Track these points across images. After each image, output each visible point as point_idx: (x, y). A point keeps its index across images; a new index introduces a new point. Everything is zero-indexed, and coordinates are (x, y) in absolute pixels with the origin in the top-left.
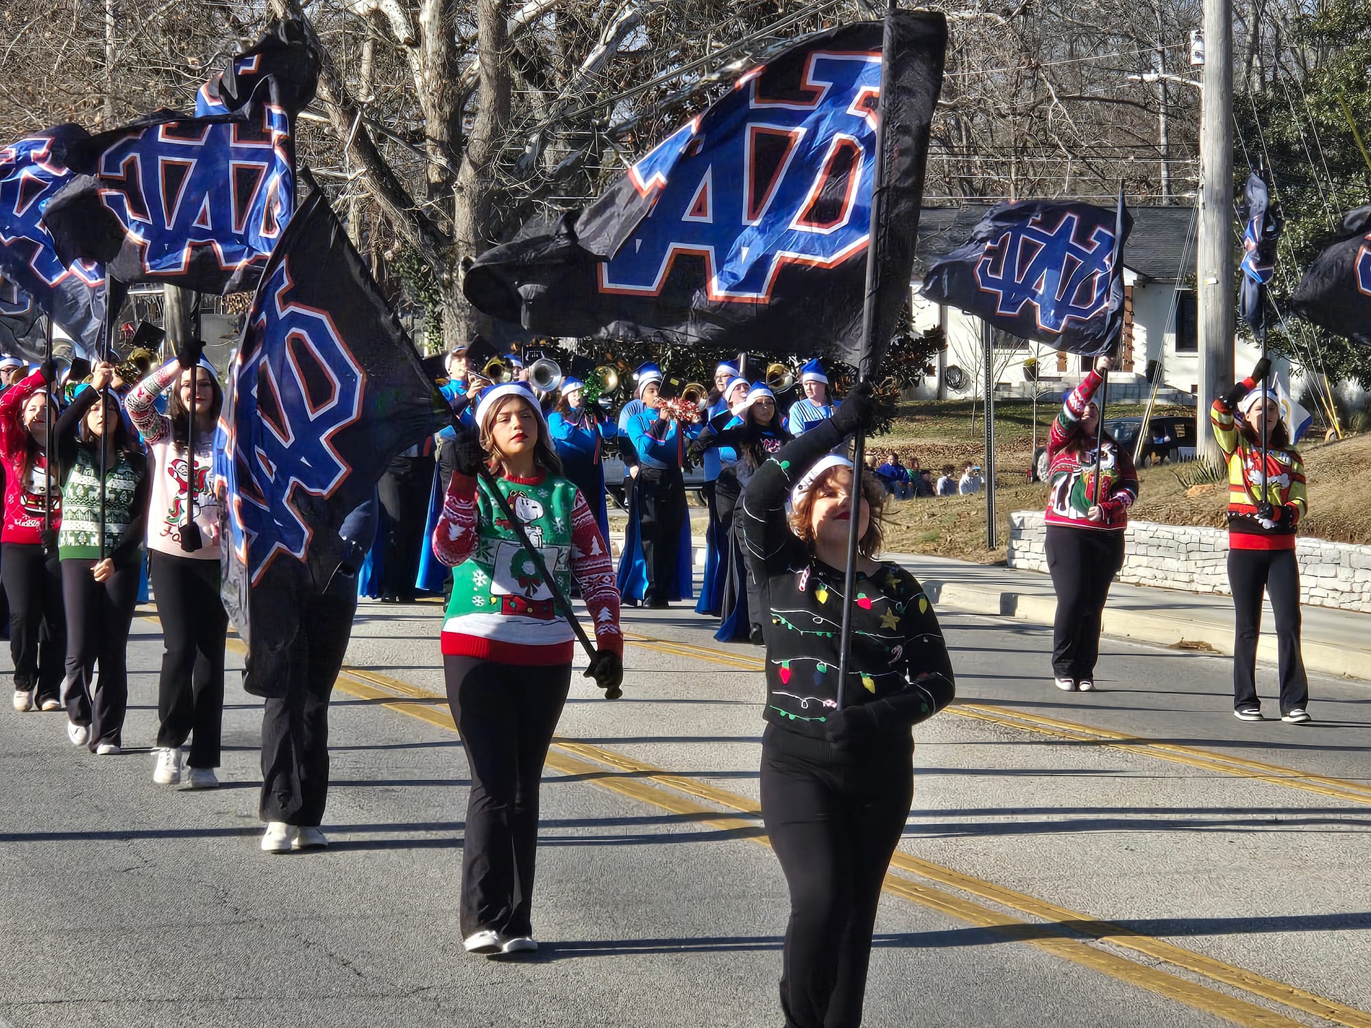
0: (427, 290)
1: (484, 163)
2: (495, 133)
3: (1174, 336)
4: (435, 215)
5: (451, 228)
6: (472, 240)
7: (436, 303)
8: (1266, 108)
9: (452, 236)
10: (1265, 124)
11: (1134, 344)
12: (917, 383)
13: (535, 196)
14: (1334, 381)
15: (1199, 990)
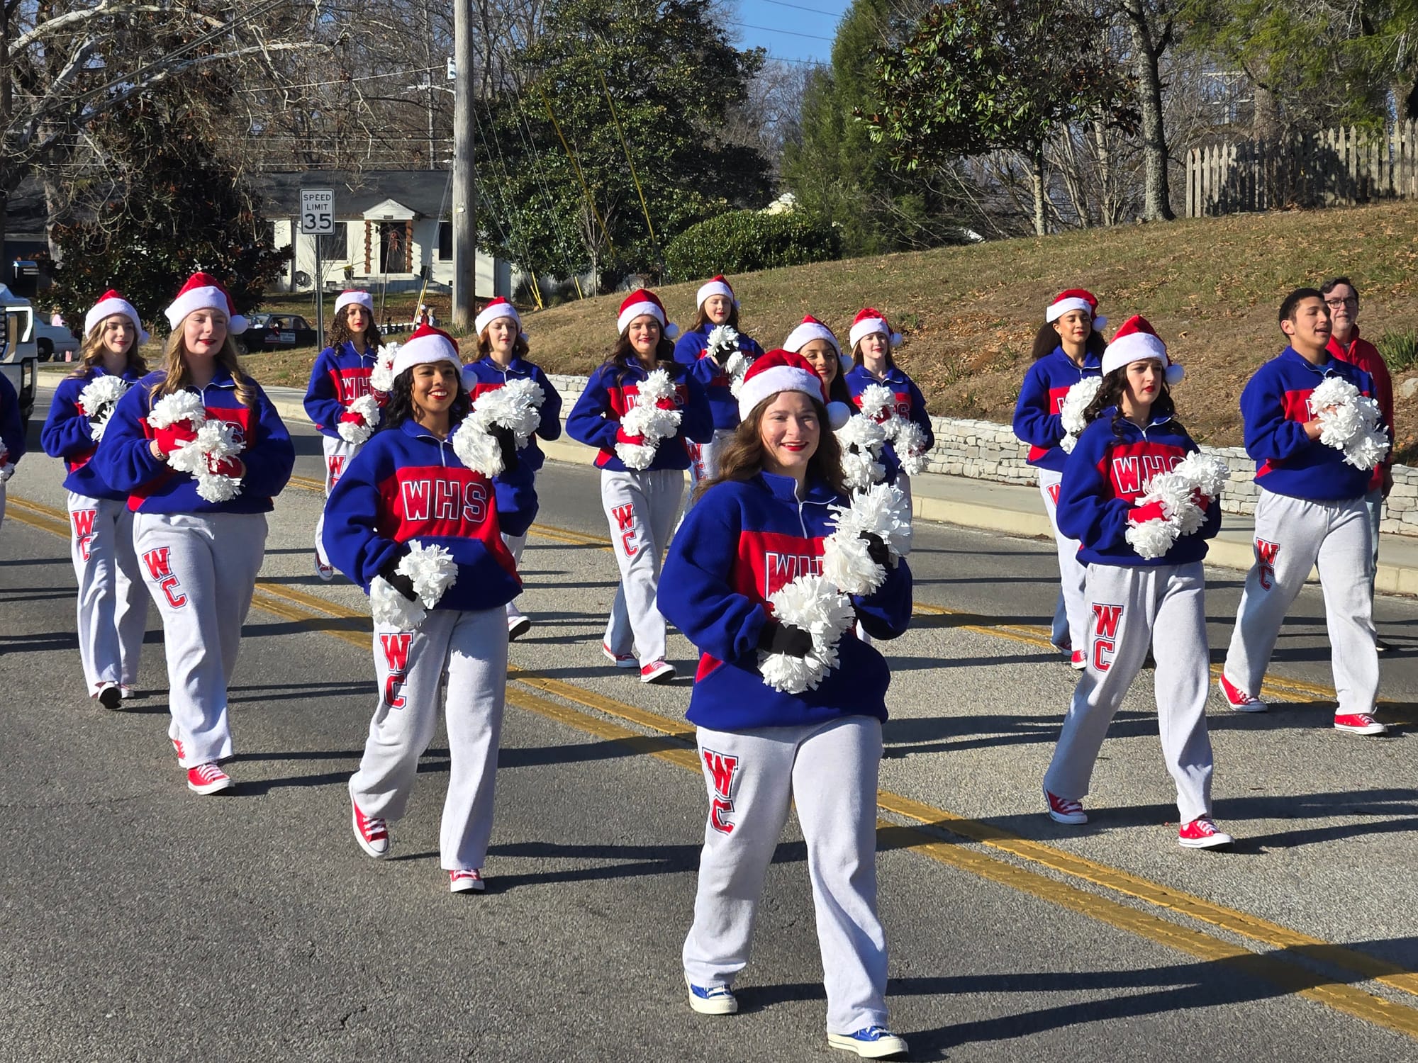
3: (438, 250)
8: (495, 108)
10: (495, 117)
11: (413, 255)
12: (276, 280)
13: (30, 160)
14: (539, 277)
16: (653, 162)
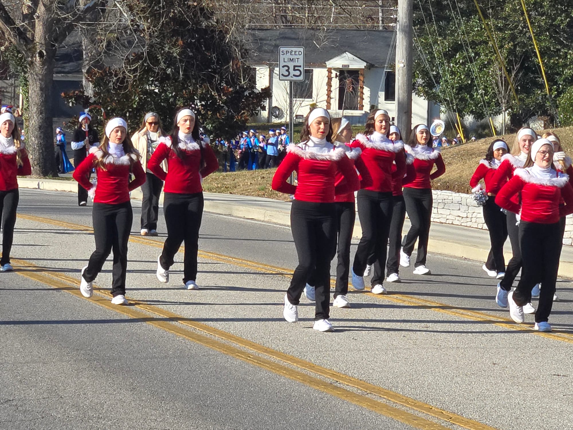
0: (21, 66)
1: (50, 4)
3: (383, 93)
4: (26, 30)
5: (33, 36)
6: (43, 42)
7: (25, 73)
9: (33, 40)
11: (364, 96)
12: (257, 114)
13: (74, 21)
14: (462, 116)
15: (386, 406)
16: (553, 29)
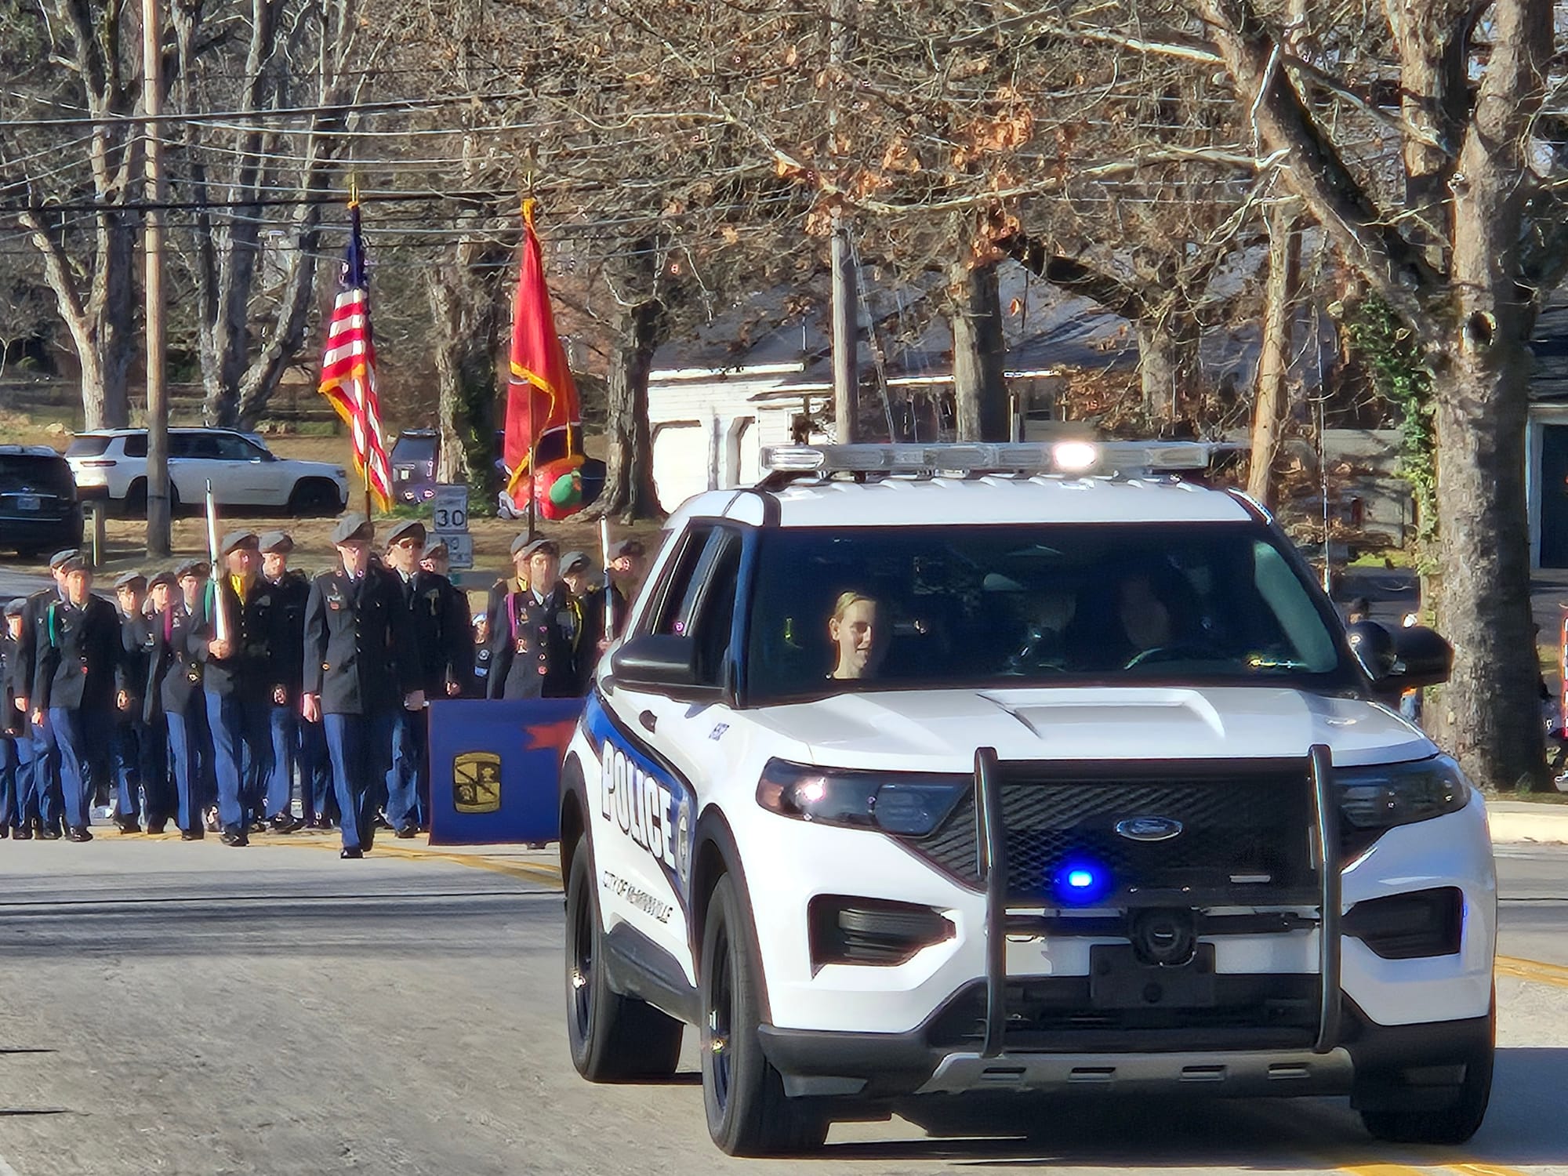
0: (1407, 373)
1: (1507, 138)
2: (1526, 83)
4: (1420, 235)
5: (1448, 256)
6: (1485, 280)
7: (1424, 398)
9: (1448, 274)
